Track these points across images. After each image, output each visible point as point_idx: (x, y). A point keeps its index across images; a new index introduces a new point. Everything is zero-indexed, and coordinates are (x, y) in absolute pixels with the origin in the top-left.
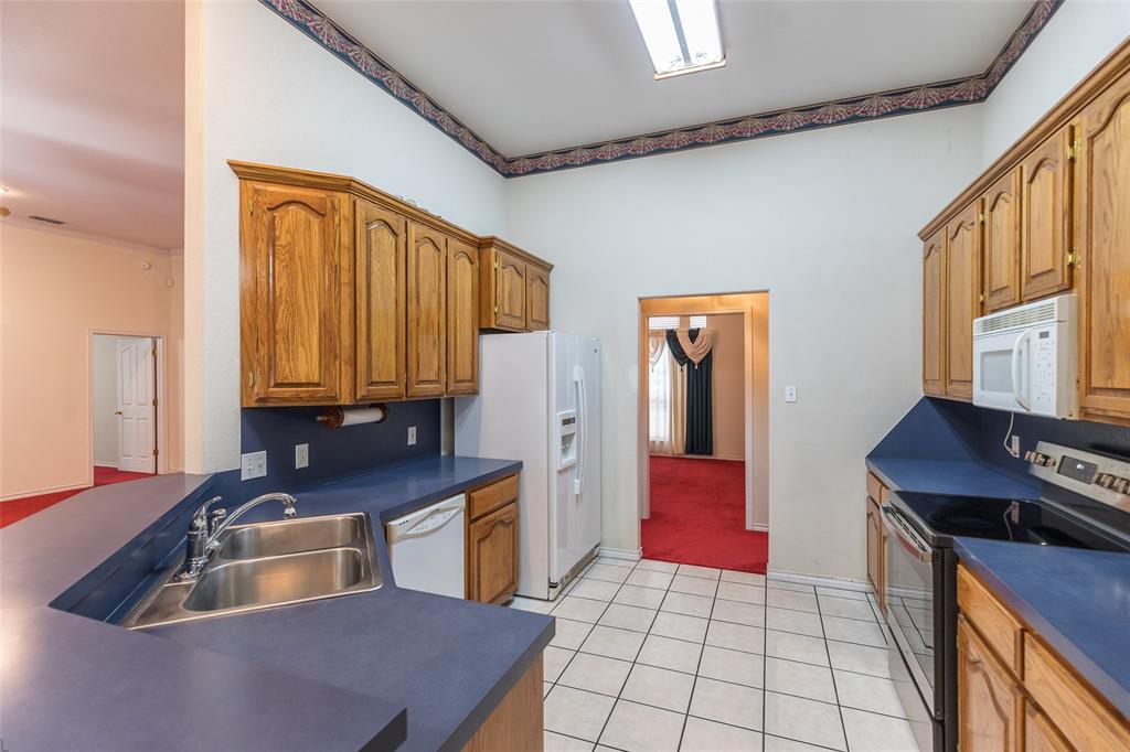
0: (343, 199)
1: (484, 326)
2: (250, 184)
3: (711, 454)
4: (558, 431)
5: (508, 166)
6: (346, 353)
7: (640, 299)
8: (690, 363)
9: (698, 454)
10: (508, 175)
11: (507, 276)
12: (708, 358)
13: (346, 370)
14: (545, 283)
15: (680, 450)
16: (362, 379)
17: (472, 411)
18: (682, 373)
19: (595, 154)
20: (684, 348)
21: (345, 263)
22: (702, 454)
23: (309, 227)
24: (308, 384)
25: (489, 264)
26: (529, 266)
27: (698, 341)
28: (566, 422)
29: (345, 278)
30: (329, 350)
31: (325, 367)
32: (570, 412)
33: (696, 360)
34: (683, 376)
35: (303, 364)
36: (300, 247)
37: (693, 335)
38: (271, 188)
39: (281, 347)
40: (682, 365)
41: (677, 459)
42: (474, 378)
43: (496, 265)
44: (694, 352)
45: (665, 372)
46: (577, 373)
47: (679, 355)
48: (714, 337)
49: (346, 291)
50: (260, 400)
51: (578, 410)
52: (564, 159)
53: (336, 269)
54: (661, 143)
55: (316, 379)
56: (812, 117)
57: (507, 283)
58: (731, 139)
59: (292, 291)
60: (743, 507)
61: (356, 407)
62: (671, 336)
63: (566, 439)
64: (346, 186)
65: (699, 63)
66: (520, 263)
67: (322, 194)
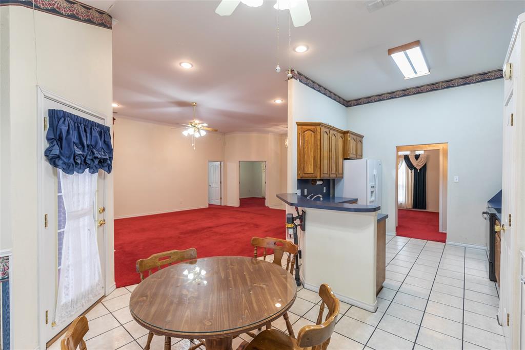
0: (318, 128)
1: (345, 157)
2: (299, 127)
3: (425, 209)
4: (370, 190)
5: (347, 103)
6: (319, 166)
7: (397, 147)
8: (415, 169)
9: (419, 208)
10: (347, 106)
11: (352, 142)
12: (425, 167)
13: (318, 170)
14: (361, 142)
15: (410, 206)
16: (322, 173)
17: (341, 184)
18: (411, 173)
19: (380, 98)
20: (412, 163)
21: (319, 144)
22: (421, 209)
23: (311, 135)
24: (311, 174)
25: (347, 139)
26: (358, 138)
27: (419, 160)
28: (373, 187)
29: (319, 147)
30: (315, 166)
31: (315, 170)
32: (373, 184)
33: (418, 168)
34: (412, 175)
35: (310, 169)
36: (310, 141)
37: (417, 157)
38: (304, 127)
39: (305, 165)
40: (411, 170)
41: (408, 210)
42: (342, 174)
43: (349, 139)
44: (418, 164)
45: (403, 173)
46: (375, 172)
47: (410, 166)
48: (428, 158)
49: (319, 151)
50: (302, 177)
51: (375, 183)
52: (369, 100)
53: (317, 145)
54: (405, 93)
55: (313, 172)
56: (466, 80)
57: (352, 144)
58: (434, 90)
59: (308, 151)
60: (438, 226)
61: (320, 180)
62: (407, 158)
63: (372, 192)
64: (319, 124)
65: (420, 74)
66: (355, 137)
67: (314, 127)
